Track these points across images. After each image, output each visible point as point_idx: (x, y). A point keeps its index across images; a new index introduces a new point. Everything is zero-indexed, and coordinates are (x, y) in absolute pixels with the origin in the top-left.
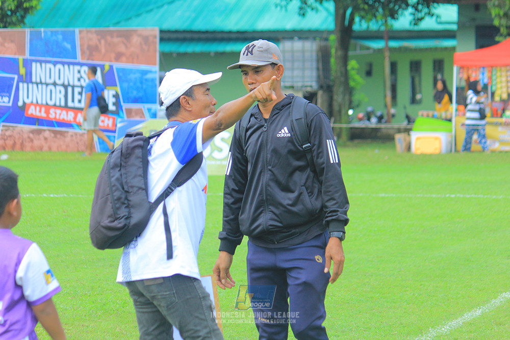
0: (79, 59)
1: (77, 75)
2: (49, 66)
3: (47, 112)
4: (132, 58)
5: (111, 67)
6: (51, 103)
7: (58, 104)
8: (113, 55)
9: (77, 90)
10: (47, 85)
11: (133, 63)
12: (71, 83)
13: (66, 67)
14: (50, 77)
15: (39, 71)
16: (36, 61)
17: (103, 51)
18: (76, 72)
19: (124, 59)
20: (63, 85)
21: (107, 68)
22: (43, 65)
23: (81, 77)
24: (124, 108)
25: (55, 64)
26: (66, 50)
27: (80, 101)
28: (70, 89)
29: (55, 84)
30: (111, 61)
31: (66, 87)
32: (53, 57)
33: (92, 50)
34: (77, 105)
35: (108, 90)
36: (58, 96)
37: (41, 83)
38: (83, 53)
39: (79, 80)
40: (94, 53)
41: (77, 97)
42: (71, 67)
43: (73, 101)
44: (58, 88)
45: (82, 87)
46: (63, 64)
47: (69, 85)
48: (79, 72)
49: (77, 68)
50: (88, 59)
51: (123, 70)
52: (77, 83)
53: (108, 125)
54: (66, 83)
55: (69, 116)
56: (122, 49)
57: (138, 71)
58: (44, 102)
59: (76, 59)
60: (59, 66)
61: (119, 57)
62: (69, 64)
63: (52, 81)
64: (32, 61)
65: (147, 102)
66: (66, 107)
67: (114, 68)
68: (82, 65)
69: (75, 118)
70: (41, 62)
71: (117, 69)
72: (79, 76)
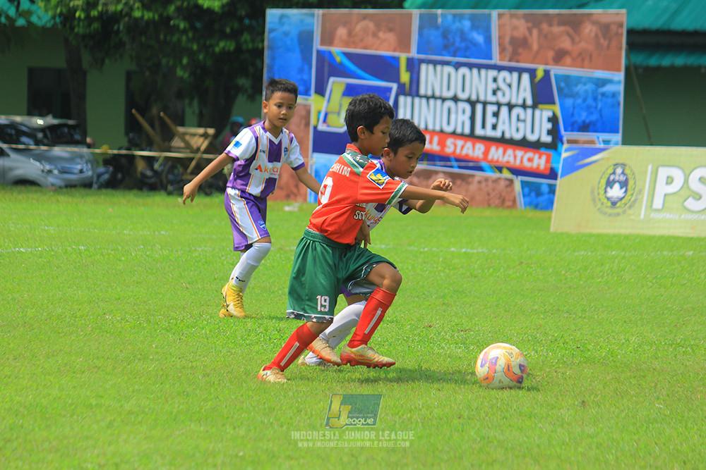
0: (496, 60)
1: (492, 86)
2: (448, 69)
3: (442, 144)
4: (582, 59)
5: (547, 73)
6: (449, 129)
7: (459, 131)
8: (551, 54)
9: (491, 109)
10: (444, 100)
11: (583, 67)
12: (482, 98)
13: (475, 71)
14: (449, 88)
15: (431, 78)
16: (429, 62)
17: (535, 47)
18: (490, 80)
19: (568, 60)
20: (468, 101)
21: (540, 74)
22: (439, 67)
23: (498, 89)
24: (565, 139)
25: (457, 66)
26: (476, 44)
27: (494, 127)
28: (479, 108)
29: (455, 99)
30: (547, 64)
31: (473, 104)
32: (454, 55)
33: (517, 46)
34: (489, 132)
35: (542, 110)
36: (460, 120)
37: (433, 97)
38: (502, 49)
39: (494, 93)
40: (520, 50)
41: (490, 120)
42: (483, 72)
43: (484, 126)
44: (462, 105)
45: (499, 105)
46: (470, 66)
47: (478, 101)
48: (495, 80)
49: (492, 73)
50: (510, 61)
51: (566, 78)
52: (491, 98)
53: (539, 165)
54: (474, 98)
55: (477, 151)
56: (566, 44)
57: (590, 80)
58: (438, 128)
59: (491, 59)
60: (464, 70)
61: (559, 57)
62: (479, 67)
63: (451, 94)
64: (422, 61)
65: (603, 131)
66: (472, 136)
67: (552, 74)
68: (499, 68)
69: (486, 153)
70: (435, 63)
71: (556, 76)
72: (494, 86)
